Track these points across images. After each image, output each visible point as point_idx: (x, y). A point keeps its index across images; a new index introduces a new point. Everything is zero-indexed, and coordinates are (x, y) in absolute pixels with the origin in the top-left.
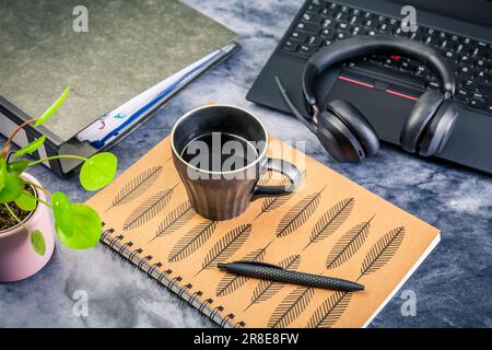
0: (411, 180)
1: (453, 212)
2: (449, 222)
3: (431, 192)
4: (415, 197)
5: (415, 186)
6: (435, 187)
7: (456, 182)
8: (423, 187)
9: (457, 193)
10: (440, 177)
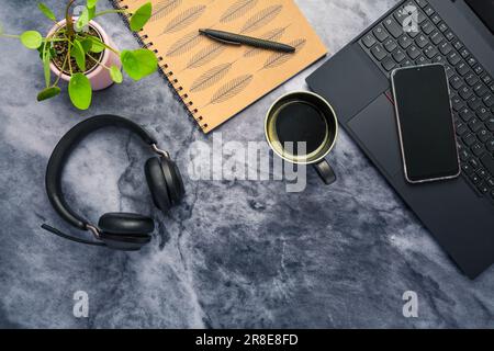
0: (377, 204)
1: (388, 244)
2: (380, 251)
3: (384, 221)
4: (372, 220)
5: (378, 211)
6: (390, 218)
7: (406, 222)
8: (382, 214)
9: (402, 231)
10: (399, 212)
